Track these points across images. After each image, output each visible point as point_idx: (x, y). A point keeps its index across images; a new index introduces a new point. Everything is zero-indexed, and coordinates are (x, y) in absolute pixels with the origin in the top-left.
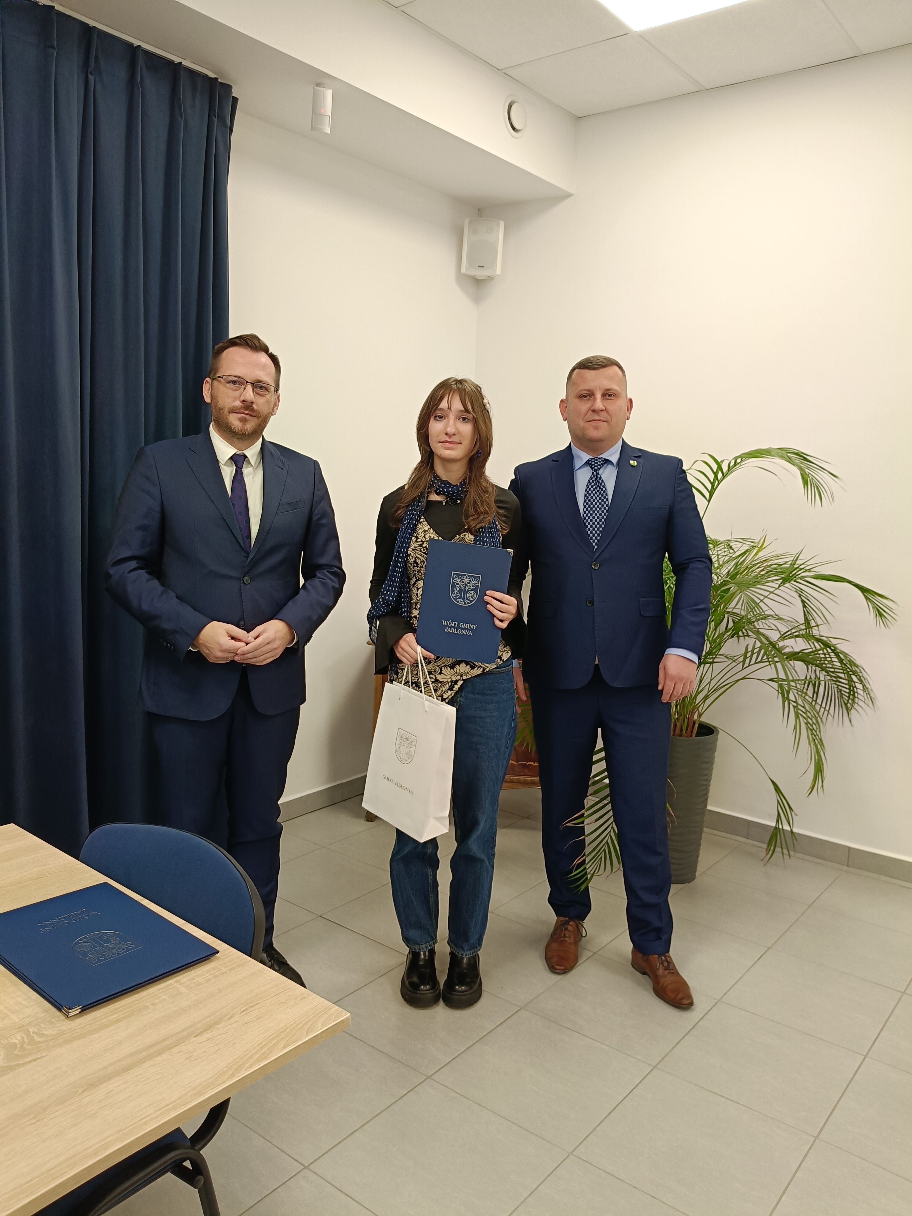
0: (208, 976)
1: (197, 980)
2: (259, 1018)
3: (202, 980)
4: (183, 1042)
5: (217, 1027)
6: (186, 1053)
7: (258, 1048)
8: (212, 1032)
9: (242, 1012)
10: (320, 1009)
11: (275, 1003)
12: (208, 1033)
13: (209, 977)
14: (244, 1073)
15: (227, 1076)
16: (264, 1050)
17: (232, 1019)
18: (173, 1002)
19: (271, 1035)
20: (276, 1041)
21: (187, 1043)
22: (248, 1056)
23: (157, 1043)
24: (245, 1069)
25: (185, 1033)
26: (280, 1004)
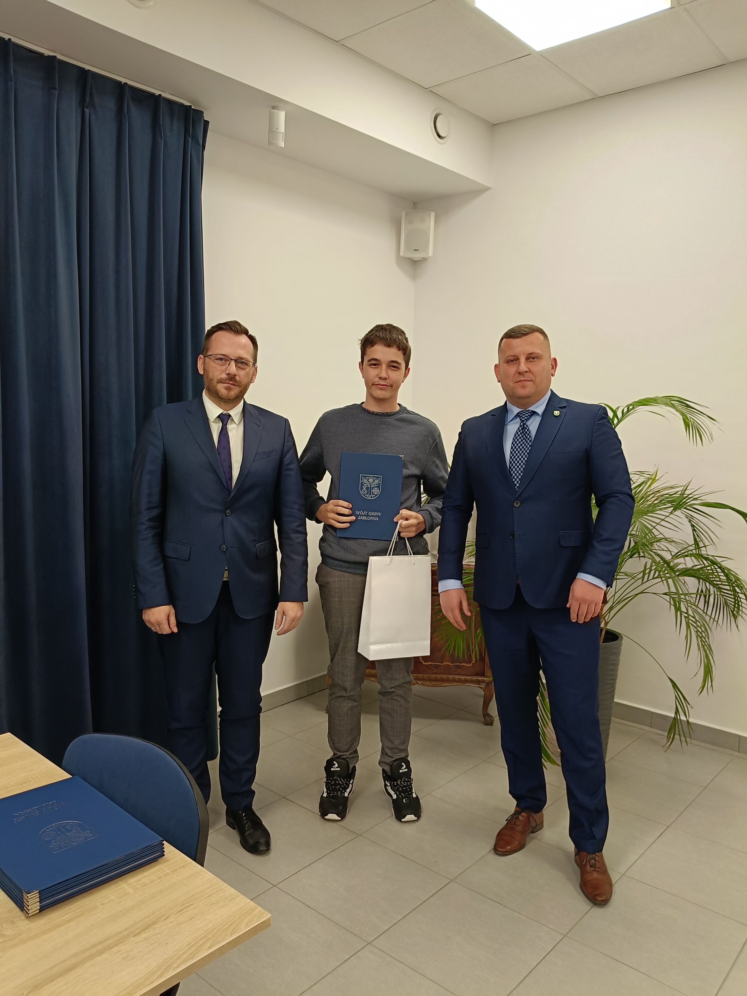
0: (153, 877)
1: (143, 881)
2: (191, 919)
3: (148, 881)
4: (123, 942)
5: (154, 926)
6: (124, 953)
7: (187, 948)
8: (149, 932)
9: (178, 912)
10: (246, 910)
11: (207, 904)
12: (145, 933)
13: (153, 879)
14: (171, 974)
15: (156, 976)
16: (191, 951)
17: (168, 919)
18: (119, 903)
19: (200, 935)
20: (203, 941)
21: (126, 942)
22: (177, 956)
23: (100, 942)
24: (173, 969)
25: (125, 933)
26: (211, 905)
